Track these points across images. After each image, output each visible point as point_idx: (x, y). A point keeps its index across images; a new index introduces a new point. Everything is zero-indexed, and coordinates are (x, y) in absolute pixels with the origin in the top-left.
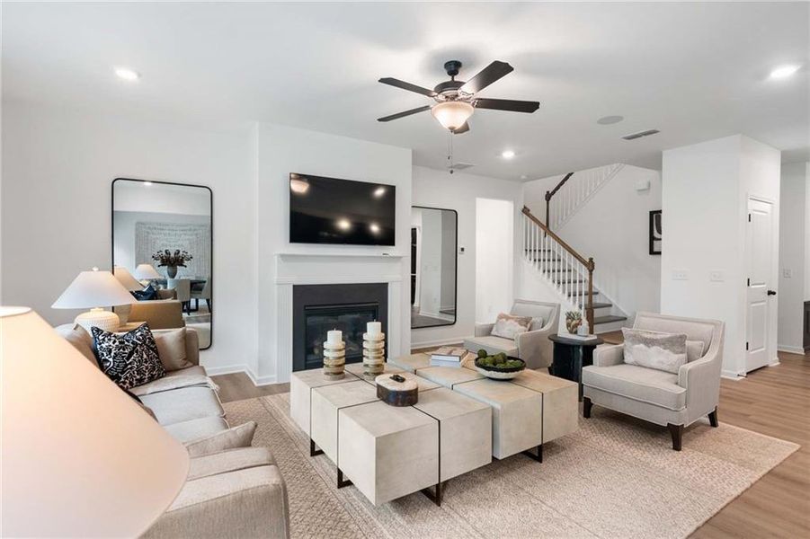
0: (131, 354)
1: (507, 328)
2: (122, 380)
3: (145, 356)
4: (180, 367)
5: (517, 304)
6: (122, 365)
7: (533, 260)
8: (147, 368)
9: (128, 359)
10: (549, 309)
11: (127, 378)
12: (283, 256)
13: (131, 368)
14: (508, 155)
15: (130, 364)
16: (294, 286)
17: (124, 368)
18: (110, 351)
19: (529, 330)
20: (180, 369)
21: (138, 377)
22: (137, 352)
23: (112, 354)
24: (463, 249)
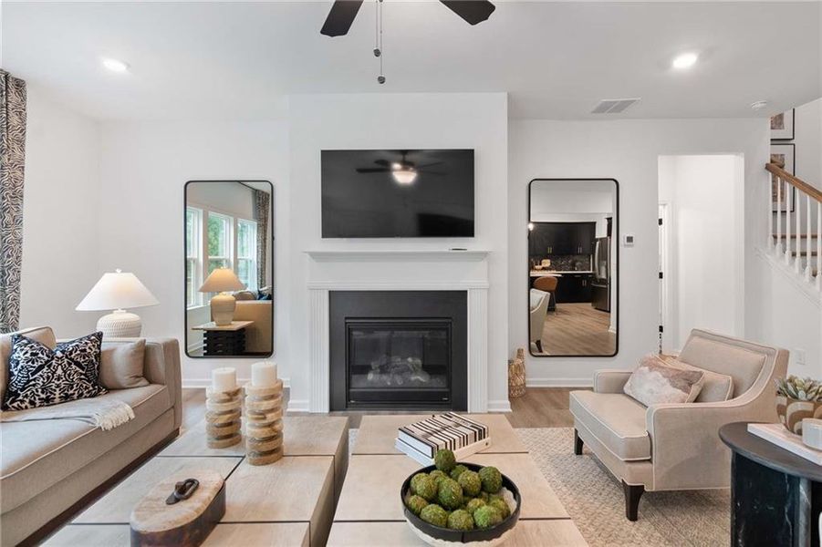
0: (41, 367)
1: (647, 387)
2: (21, 398)
3: (60, 371)
4: (125, 385)
5: (696, 340)
6: (24, 380)
7: (788, 252)
8: (58, 386)
9: (33, 375)
10: (760, 357)
11: (26, 396)
12: (315, 255)
13: (34, 385)
14: (685, 62)
15: (34, 380)
16: (330, 292)
17: (25, 384)
18: (18, 364)
19: (696, 401)
20: (124, 389)
21: (43, 396)
22: (49, 367)
23: (19, 367)
24: (630, 239)
